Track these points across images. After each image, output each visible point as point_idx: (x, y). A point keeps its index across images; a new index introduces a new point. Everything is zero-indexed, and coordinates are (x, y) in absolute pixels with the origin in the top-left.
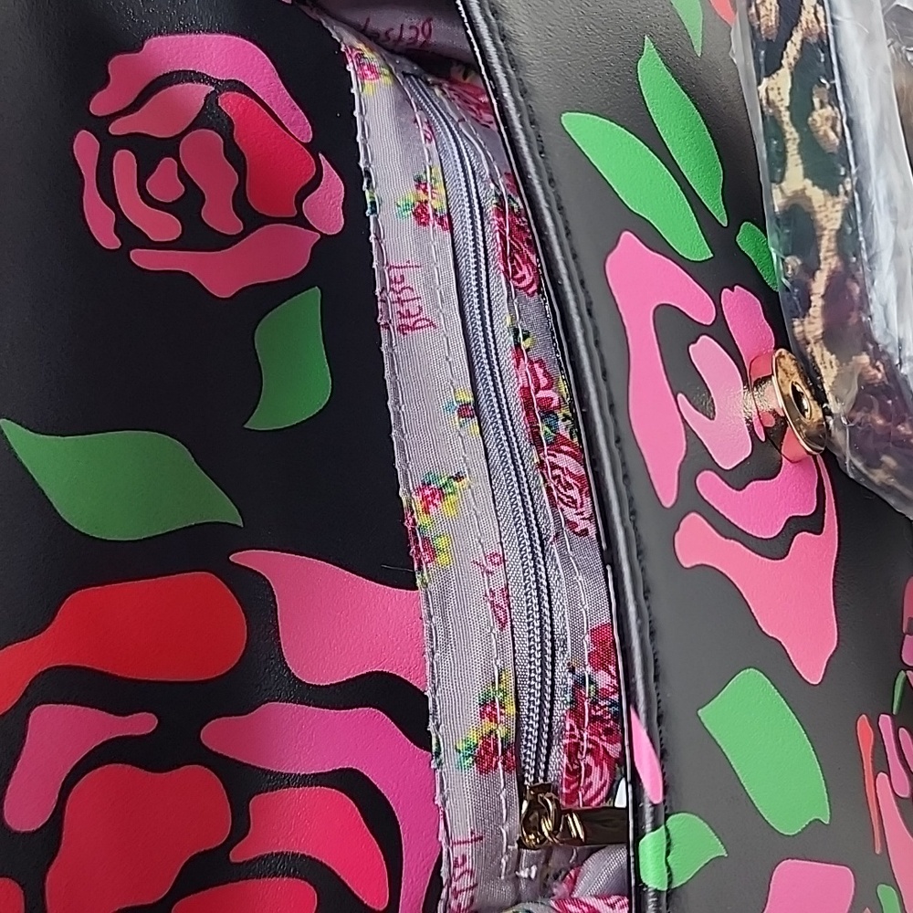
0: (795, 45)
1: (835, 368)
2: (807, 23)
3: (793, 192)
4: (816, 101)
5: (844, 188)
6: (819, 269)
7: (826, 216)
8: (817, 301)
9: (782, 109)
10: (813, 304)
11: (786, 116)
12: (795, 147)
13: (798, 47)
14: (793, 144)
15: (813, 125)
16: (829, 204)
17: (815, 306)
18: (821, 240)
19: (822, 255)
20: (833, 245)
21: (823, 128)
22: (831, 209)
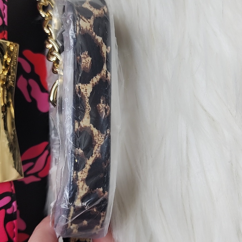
0: (97, 79)
1: (87, 191)
2: (103, 75)
3: (85, 126)
4: (102, 101)
5: (106, 132)
6: (92, 156)
7: (98, 139)
8: (88, 167)
9: (86, 97)
10: (85, 167)
11: (87, 100)
12: (89, 111)
13: (98, 80)
14: (88, 110)
15: (98, 107)
16: (100, 135)
17: (86, 168)
18: (95, 146)
19: (94, 151)
20: (99, 149)
21: (102, 110)
22: (100, 137)
